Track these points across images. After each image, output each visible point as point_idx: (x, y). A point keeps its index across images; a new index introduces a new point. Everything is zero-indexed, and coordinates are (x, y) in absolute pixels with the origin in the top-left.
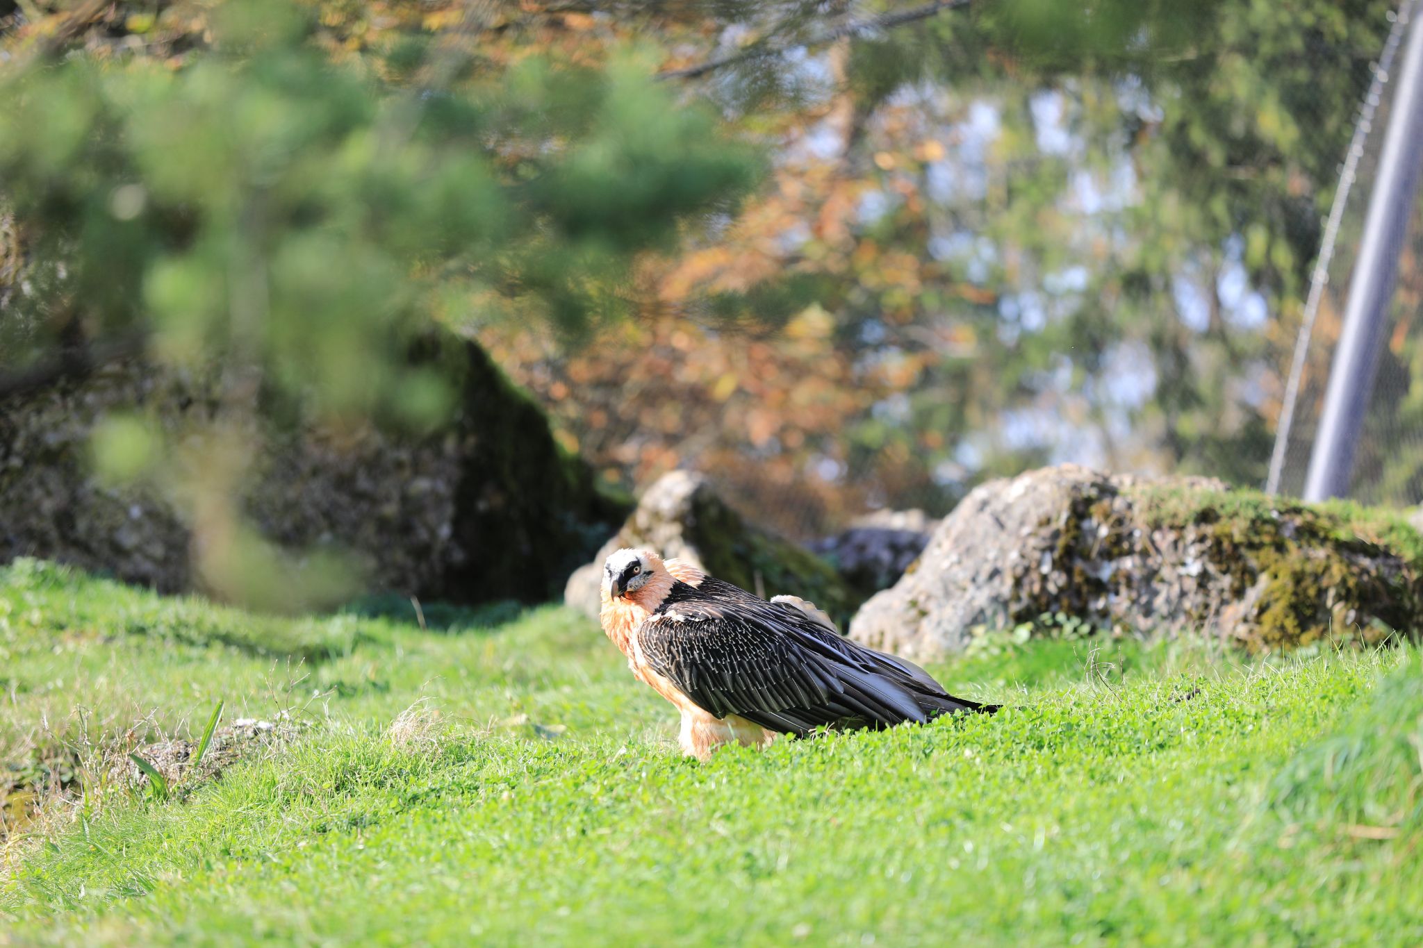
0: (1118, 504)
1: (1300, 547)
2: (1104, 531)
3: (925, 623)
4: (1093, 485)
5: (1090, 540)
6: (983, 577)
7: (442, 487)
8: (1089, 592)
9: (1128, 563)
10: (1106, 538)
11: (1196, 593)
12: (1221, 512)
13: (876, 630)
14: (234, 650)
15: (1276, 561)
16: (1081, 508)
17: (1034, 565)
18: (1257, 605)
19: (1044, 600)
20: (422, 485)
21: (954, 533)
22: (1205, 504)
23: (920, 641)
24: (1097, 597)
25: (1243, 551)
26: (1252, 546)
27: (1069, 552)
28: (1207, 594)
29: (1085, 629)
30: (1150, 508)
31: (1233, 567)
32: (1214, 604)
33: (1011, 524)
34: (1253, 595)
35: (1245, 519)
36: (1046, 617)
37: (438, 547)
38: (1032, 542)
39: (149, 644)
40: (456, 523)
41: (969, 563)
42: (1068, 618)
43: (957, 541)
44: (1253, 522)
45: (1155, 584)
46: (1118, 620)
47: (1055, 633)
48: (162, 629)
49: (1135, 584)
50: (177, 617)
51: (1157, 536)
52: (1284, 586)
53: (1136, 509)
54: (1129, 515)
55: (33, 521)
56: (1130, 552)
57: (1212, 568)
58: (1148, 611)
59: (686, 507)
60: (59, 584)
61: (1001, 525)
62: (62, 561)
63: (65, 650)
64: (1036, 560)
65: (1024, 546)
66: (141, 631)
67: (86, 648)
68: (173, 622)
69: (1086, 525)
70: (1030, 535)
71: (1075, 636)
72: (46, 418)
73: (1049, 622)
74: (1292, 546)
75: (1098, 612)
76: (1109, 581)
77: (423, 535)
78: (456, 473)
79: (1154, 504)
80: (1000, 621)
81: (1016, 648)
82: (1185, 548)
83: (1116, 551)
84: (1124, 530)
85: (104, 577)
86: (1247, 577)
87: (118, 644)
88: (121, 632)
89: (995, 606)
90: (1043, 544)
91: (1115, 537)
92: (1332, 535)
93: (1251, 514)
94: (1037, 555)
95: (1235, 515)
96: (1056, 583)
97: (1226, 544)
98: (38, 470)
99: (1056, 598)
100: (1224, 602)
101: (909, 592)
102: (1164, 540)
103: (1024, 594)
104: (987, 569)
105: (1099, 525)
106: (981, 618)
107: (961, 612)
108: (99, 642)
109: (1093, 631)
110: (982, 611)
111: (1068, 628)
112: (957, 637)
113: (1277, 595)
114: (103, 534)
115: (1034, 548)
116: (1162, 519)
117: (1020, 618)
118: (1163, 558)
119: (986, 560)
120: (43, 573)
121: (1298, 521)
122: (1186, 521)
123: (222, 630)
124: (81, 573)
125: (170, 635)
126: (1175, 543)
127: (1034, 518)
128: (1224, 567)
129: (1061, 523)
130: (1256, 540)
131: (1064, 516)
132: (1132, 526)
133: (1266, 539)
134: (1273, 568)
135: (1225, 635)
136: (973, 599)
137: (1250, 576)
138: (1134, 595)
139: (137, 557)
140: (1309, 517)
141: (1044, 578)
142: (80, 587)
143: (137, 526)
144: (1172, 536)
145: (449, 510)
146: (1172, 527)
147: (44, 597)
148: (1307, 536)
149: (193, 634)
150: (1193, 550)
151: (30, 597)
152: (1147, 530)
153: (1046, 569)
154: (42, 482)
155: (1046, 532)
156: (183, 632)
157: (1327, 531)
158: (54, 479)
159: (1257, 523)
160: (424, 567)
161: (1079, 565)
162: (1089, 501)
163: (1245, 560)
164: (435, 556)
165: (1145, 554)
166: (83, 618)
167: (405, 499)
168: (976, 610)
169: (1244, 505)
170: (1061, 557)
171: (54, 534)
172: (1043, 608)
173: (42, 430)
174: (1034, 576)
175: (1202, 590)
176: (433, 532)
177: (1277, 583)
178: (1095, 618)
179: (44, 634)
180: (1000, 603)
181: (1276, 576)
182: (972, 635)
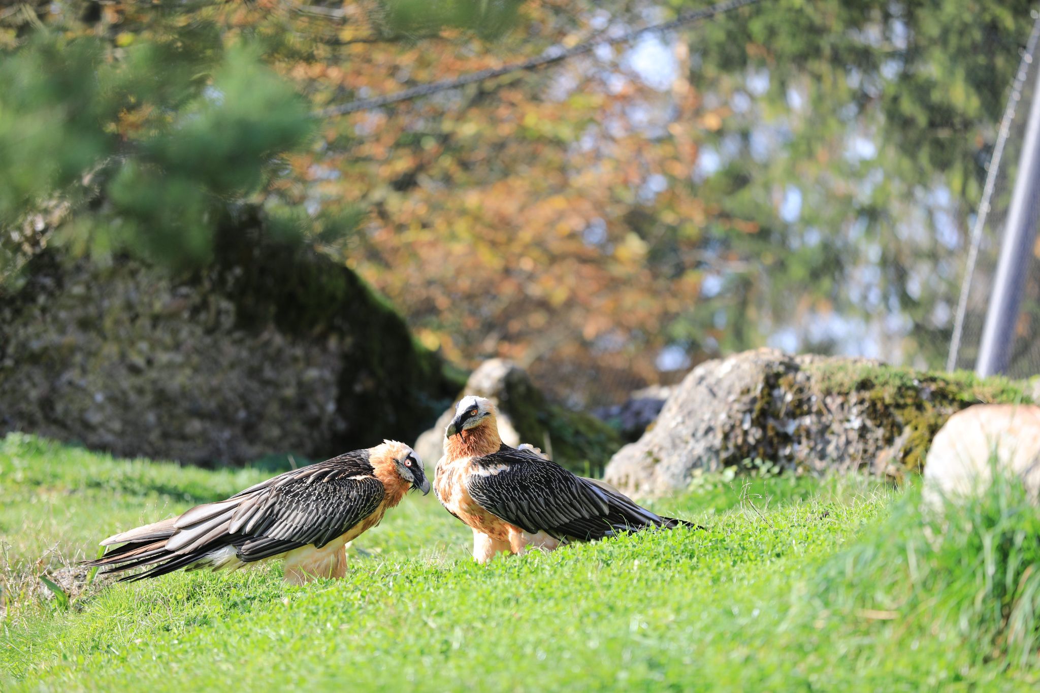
0: (800, 377)
1: (934, 406)
2: (789, 397)
3: (659, 468)
4: (781, 363)
5: (779, 404)
6: (700, 433)
7: (328, 375)
8: (779, 443)
9: (807, 421)
10: (791, 402)
11: (858, 442)
12: (876, 382)
13: (623, 473)
14: (166, 498)
15: (917, 417)
16: (772, 381)
17: (738, 423)
18: (903, 449)
19: (745, 449)
20: (312, 374)
21: (680, 401)
22: (863, 376)
23: (654, 482)
24: (785, 447)
25: (892, 410)
26: (898, 406)
27: (763, 413)
28: (866, 442)
29: (776, 470)
30: (823, 380)
31: (885, 422)
32: (871, 449)
33: (721, 394)
34: (900, 442)
35: (894, 386)
36: (747, 462)
37: (326, 420)
38: (736, 406)
39: (101, 494)
40: (339, 401)
41: (690, 423)
42: (764, 462)
43: (681, 407)
44: (900, 388)
45: (828, 436)
46: (800, 463)
47: (754, 473)
48: (113, 483)
49: (813, 436)
50: (125, 474)
51: (829, 400)
52: (922, 436)
53: (813, 381)
54: (807, 385)
55: (23, 406)
56: (809, 412)
57: (869, 423)
58: (822, 456)
59: (501, 386)
60: (39, 452)
61: (713, 394)
62: (44, 435)
63: (39, 500)
64: (739, 420)
65: (730, 409)
66: (98, 485)
67: (55, 499)
68: (121, 478)
69: (776, 393)
70: (735, 401)
71: (768, 476)
72: (31, 330)
73: (750, 466)
74: (928, 406)
75: (786, 457)
76: (794, 434)
77: (314, 410)
78: (337, 364)
79: (826, 377)
80: (713, 465)
81: (725, 485)
82: (850, 409)
83: (798, 412)
84: (804, 396)
85: (76, 445)
86: (895, 429)
87: (78, 495)
88: (82, 487)
89: (709, 454)
90: (744, 408)
91: (797, 402)
92: (958, 397)
93: (898, 382)
94: (740, 416)
95: (885, 384)
96: (754, 436)
97: (879, 406)
98: (26, 368)
99: (755, 448)
100: (878, 448)
101: (647, 445)
102: (834, 403)
103: (731, 445)
104: (703, 427)
105: (785, 393)
106: (699, 463)
107: (684, 459)
108: (65, 494)
109: (780, 473)
110: (700, 458)
111: (763, 469)
112: (681, 477)
113: (917, 442)
114: (75, 414)
115: (738, 411)
116: (832, 388)
117: (728, 463)
118: (833, 417)
119: (702, 420)
120: (29, 444)
121: (933, 387)
122: (850, 389)
123: (159, 482)
124: (57, 444)
125: (119, 489)
126: (842, 405)
127: (738, 389)
128: (878, 422)
129: (757, 392)
130: (901, 401)
131: (760, 386)
132: (810, 393)
133: (909, 401)
134: (914, 423)
135: (879, 472)
136: (693, 449)
137: (897, 428)
138: (812, 444)
139: (101, 431)
140: (941, 384)
141: (746, 433)
142: (56, 453)
143: (100, 407)
144: (839, 400)
145: (334, 391)
146: (839, 394)
147: (26, 462)
148: (939, 397)
149: (136, 486)
150: (855, 410)
151: (17, 462)
152: (821, 396)
153: (746, 426)
154: (29, 377)
155: (746, 399)
156: (129, 485)
157: (954, 394)
158: (38, 375)
159: (902, 389)
160: (316, 434)
161: (771, 422)
162: (778, 376)
163: (893, 417)
164: (324, 426)
165: (819, 413)
166: (55, 476)
167: (300, 384)
168: (696, 457)
169: (893, 376)
170: (758, 418)
171: (39, 415)
172: (745, 455)
173: (28, 339)
174: (738, 431)
175: (862, 440)
176: (322, 408)
177: (917, 433)
178: (784, 462)
179: (25, 489)
180: (713, 451)
181: (916, 428)
182: (692, 476)
